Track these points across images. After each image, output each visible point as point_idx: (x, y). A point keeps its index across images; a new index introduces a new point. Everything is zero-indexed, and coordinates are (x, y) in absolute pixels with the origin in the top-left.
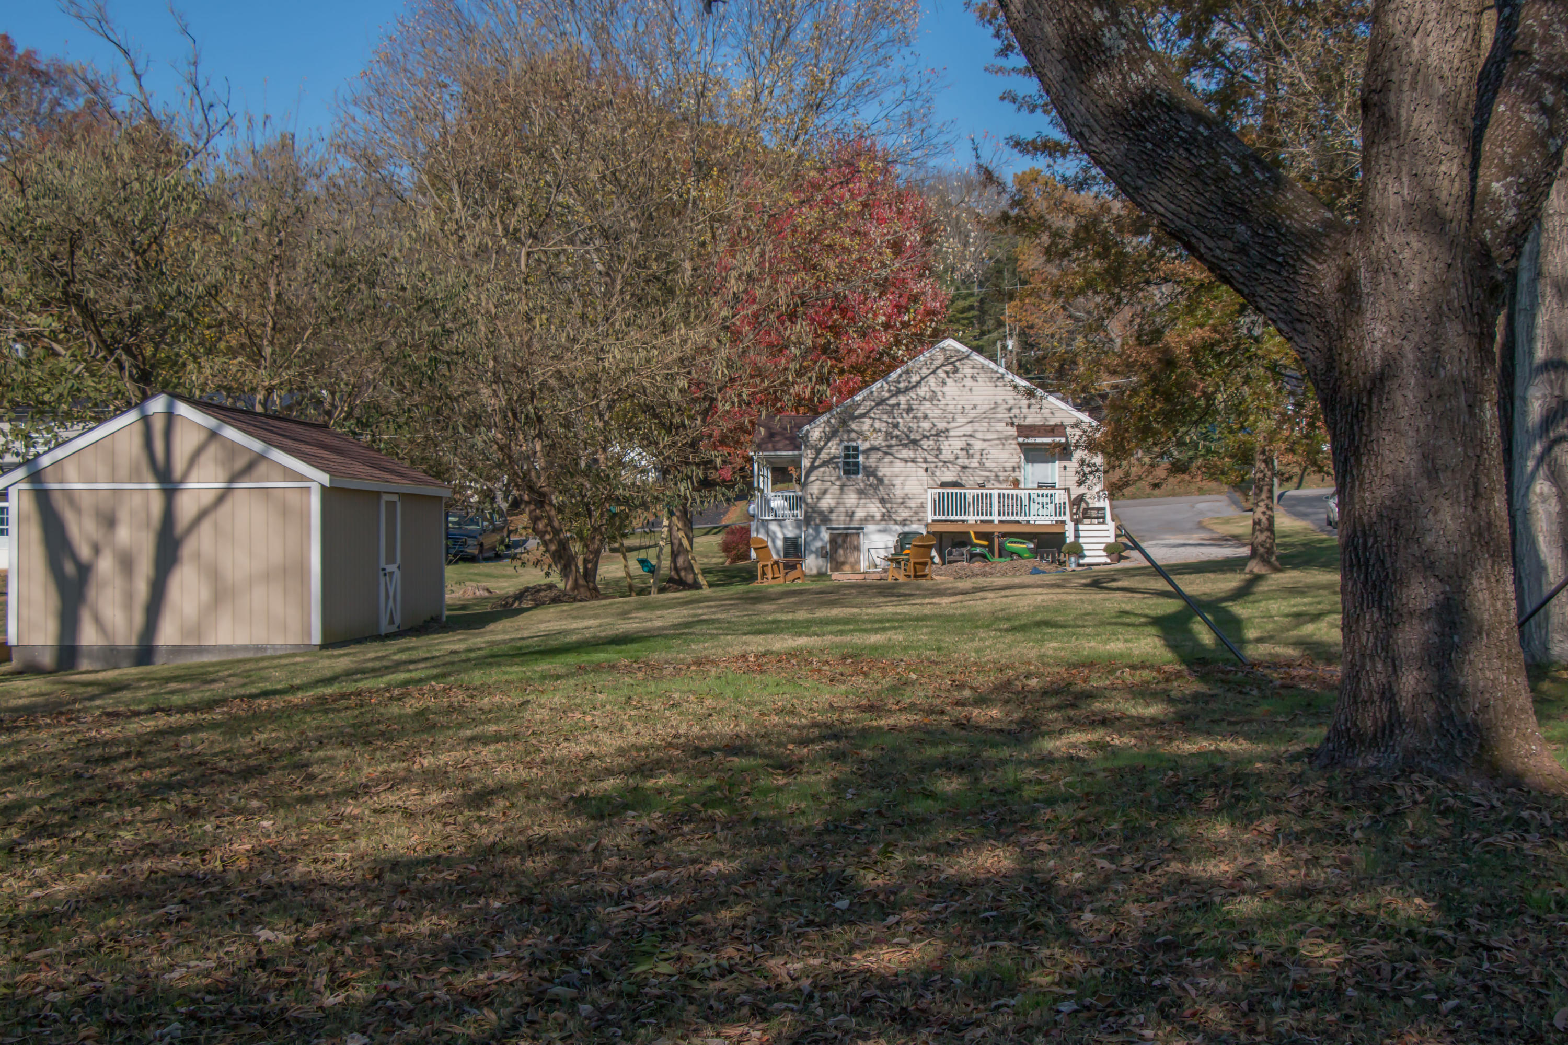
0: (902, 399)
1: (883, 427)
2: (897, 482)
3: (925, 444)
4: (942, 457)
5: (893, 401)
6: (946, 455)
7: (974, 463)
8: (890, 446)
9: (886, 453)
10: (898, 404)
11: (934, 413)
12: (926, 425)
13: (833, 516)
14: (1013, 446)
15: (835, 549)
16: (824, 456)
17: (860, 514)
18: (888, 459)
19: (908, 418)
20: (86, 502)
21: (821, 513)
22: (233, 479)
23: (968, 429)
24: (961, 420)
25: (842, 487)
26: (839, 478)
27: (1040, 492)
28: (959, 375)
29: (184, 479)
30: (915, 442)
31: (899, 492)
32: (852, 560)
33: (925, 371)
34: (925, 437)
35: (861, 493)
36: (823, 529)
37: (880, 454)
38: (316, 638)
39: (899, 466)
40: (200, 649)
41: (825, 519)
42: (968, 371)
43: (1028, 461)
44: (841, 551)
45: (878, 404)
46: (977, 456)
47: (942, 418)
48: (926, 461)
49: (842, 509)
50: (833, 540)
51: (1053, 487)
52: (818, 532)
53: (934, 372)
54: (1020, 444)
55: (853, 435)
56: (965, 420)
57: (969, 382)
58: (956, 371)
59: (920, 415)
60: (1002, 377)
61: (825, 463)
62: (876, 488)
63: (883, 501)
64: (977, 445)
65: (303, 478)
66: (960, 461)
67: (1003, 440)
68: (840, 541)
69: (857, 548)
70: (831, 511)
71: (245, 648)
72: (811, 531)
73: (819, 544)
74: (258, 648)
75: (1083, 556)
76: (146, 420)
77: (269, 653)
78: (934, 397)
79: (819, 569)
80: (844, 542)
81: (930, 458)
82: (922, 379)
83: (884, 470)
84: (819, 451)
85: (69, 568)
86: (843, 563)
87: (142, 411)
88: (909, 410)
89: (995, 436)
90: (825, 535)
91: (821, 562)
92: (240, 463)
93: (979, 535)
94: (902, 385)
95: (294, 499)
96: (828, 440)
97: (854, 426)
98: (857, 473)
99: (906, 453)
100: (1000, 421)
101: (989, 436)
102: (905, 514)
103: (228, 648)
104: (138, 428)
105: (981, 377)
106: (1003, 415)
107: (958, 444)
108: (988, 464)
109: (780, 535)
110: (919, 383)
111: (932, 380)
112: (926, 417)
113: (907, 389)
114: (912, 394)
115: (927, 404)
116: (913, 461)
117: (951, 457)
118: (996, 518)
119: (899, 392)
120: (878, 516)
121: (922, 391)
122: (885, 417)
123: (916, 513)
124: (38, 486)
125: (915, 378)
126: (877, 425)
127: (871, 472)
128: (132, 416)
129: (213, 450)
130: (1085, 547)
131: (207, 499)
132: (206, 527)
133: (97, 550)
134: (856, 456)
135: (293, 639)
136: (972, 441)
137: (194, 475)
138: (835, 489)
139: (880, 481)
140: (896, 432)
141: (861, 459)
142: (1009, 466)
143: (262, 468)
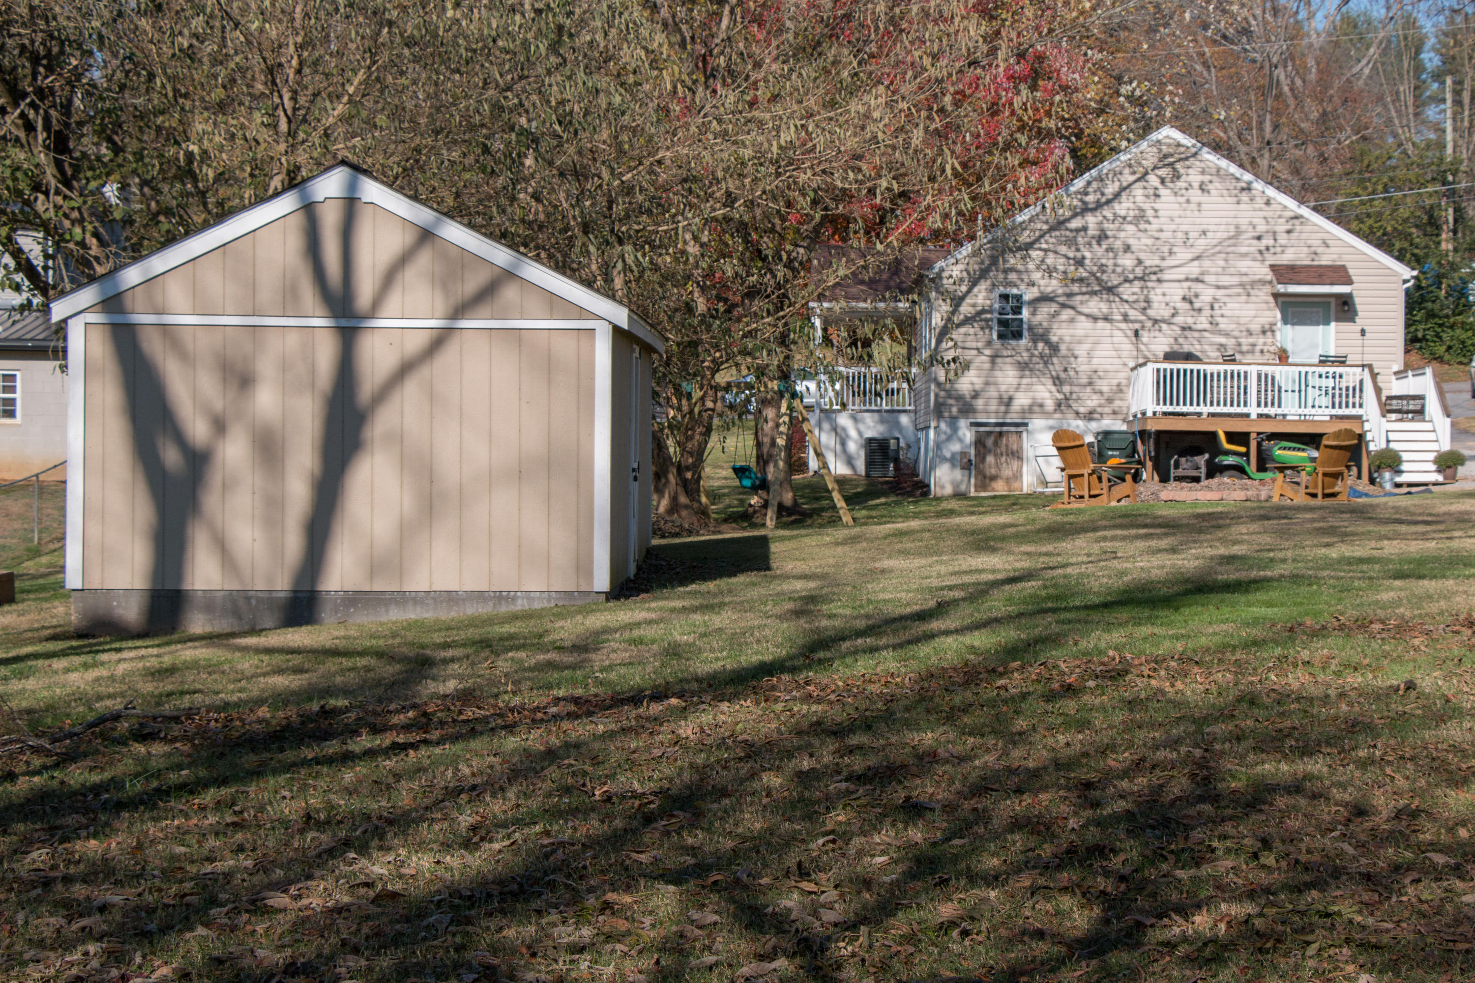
0: (1091, 220)
1: (1060, 264)
2: (1081, 351)
3: (1128, 291)
4: (1151, 312)
5: (1076, 223)
6: (1158, 310)
7: (1203, 322)
8: (1070, 295)
9: (1064, 306)
10: (1085, 229)
11: (1140, 243)
12: (1127, 261)
13: (979, 403)
14: (1263, 295)
15: (981, 455)
16: (966, 309)
17: (1022, 400)
18: (1066, 314)
19: (1099, 251)
20: (202, 345)
21: (959, 398)
22: (460, 310)
23: (1194, 270)
24: (1183, 255)
25: (994, 358)
26: (989, 343)
27: (1323, 370)
28: (1181, 184)
29: (373, 312)
30: (1111, 290)
31: (1083, 366)
32: (1007, 472)
33: (1127, 178)
34: (1126, 280)
35: (1023, 367)
36: (963, 423)
37: (1054, 307)
38: (602, 581)
39: (1083, 326)
40: (402, 598)
41: (967, 409)
42: (1195, 177)
43: (1285, 321)
44: (990, 459)
45: (1052, 229)
46: (1207, 312)
47: (1154, 251)
48: (1126, 318)
49: (992, 393)
50: (979, 443)
51: (1343, 363)
52: (955, 429)
53: (1143, 178)
54: (1276, 296)
55: (1013, 276)
56: (1190, 256)
57: (1195, 195)
58: (1177, 176)
59: (1118, 244)
60: (1248, 188)
61: (967, 321)
62: (1046, 360)
63: (1058, 381)
64: (1206, 294)
65: (582, 313)
66: (1179, 320)
67: (1248, 287)
68: (990, 442)
69: (1017, 455)
70: (976, 395)
71: (480, 596)
72: (943, 426)
73: (956, 447)
74: (500, 597)
75: (1400, 472)
76: (309, 209)
77: (520, 605)
78: (1140, 217)
79: (955, 485)
80: (996, 443)
81: (1133, 314)
82: (1123, 189)
83: (1060, 332)
84: (957, 302)
85: (171, 457)
86: (994, 478)
87: (304, 196)
88: (1102, 237)
89: (1235, 280)
90: (967, 435)
91: (958, 474)
92: (472, 283)
93: (1232, 437)
94: (1090, 198)
95: (565, 348)
96: (974, 283)
97: (1012, 261)
98: (1018, 335)
99: (1095, 306)
100: (1245, 255)
101: (1226, 280)
102: (1092, 402)
103: (451, 597)
104: (297, 222)
105: (1216, 186)
106: (1248, 246)
107: (1175, 293)
108: (1224, 324)
109: (853, 433)
110: (1117, 195)
111: (1138, 191)
112: (1127, 248)
113: (1099, 206)
114: (1107, 213)
115: (1131, 228)
116: (1106, 319)
117: (1166, 313)
118: (1253, 411)
119: (1086, 209)
120: (1050, 405)
121: (1122, 207)
122: (1063, 249)
123: (1110, 401)
124: (118, 319)
125: (1111, 189)
126: (1050, 260)
127: (1040, 336)
128: (286, 204)
129: (424, 259)
130: (1405, 456)
131: (415, 343)
132: (411, 388)
133: (220, 426)
134: (1017, 310)
135: (563, 582)
136: (1198, 287)
137: (394, 302)
138: (983, 361)
139: (1054, 348)
140: (1082, 273)
141: (1025, 313)
142: (1255, 327)
143: (510, 293)
